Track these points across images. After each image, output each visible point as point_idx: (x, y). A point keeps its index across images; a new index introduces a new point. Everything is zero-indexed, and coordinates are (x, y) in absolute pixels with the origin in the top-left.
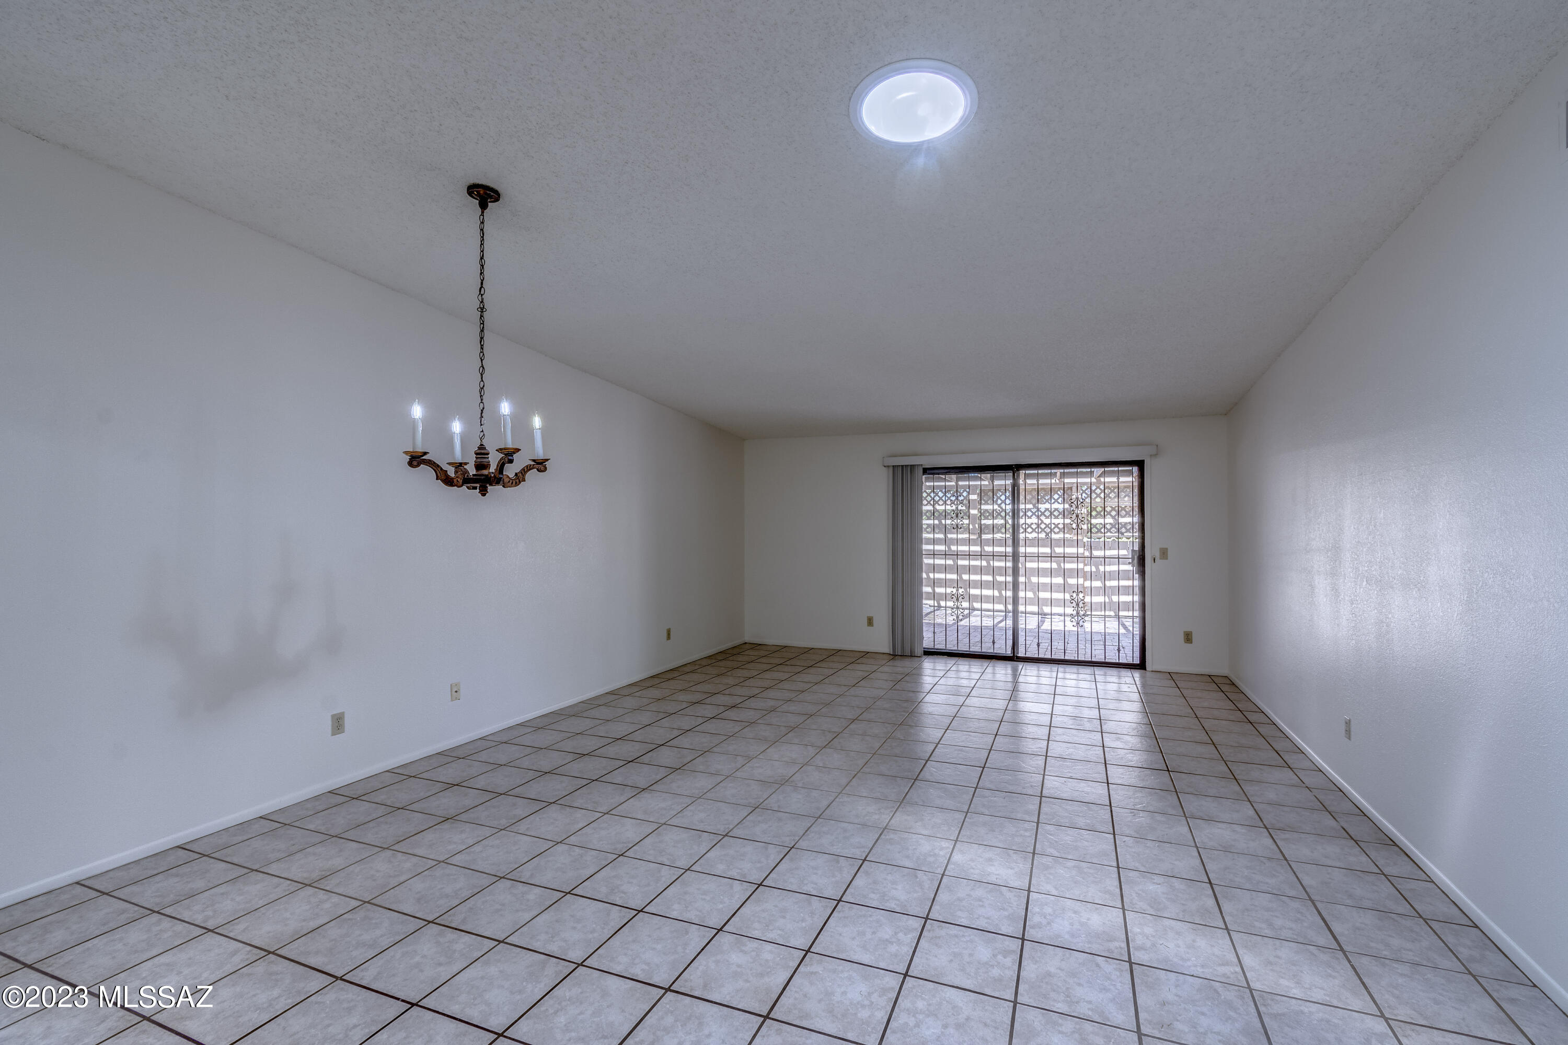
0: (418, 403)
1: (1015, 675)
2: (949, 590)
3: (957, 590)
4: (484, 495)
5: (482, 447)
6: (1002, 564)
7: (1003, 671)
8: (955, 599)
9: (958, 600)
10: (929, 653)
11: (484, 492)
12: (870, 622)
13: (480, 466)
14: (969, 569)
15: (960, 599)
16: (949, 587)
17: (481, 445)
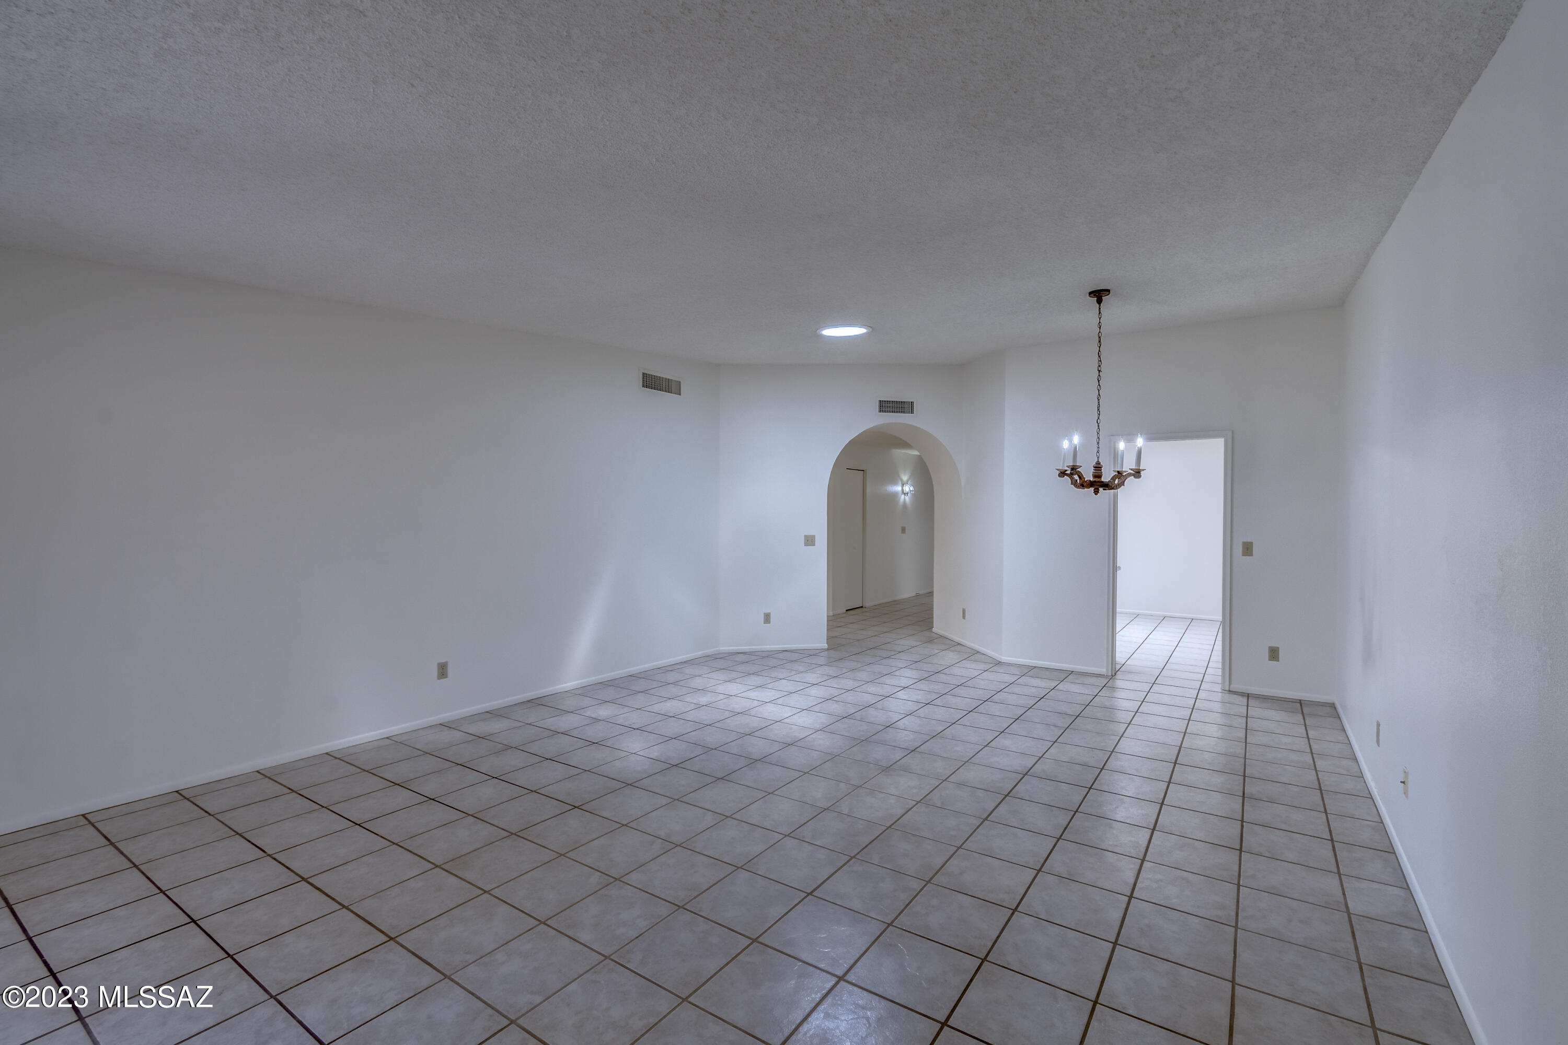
0: (1141, 435)
4: (1096, 494)
5: (1098, 463)
11: (1096, 492)
13: (1098, 476)
17: (1098, 461)
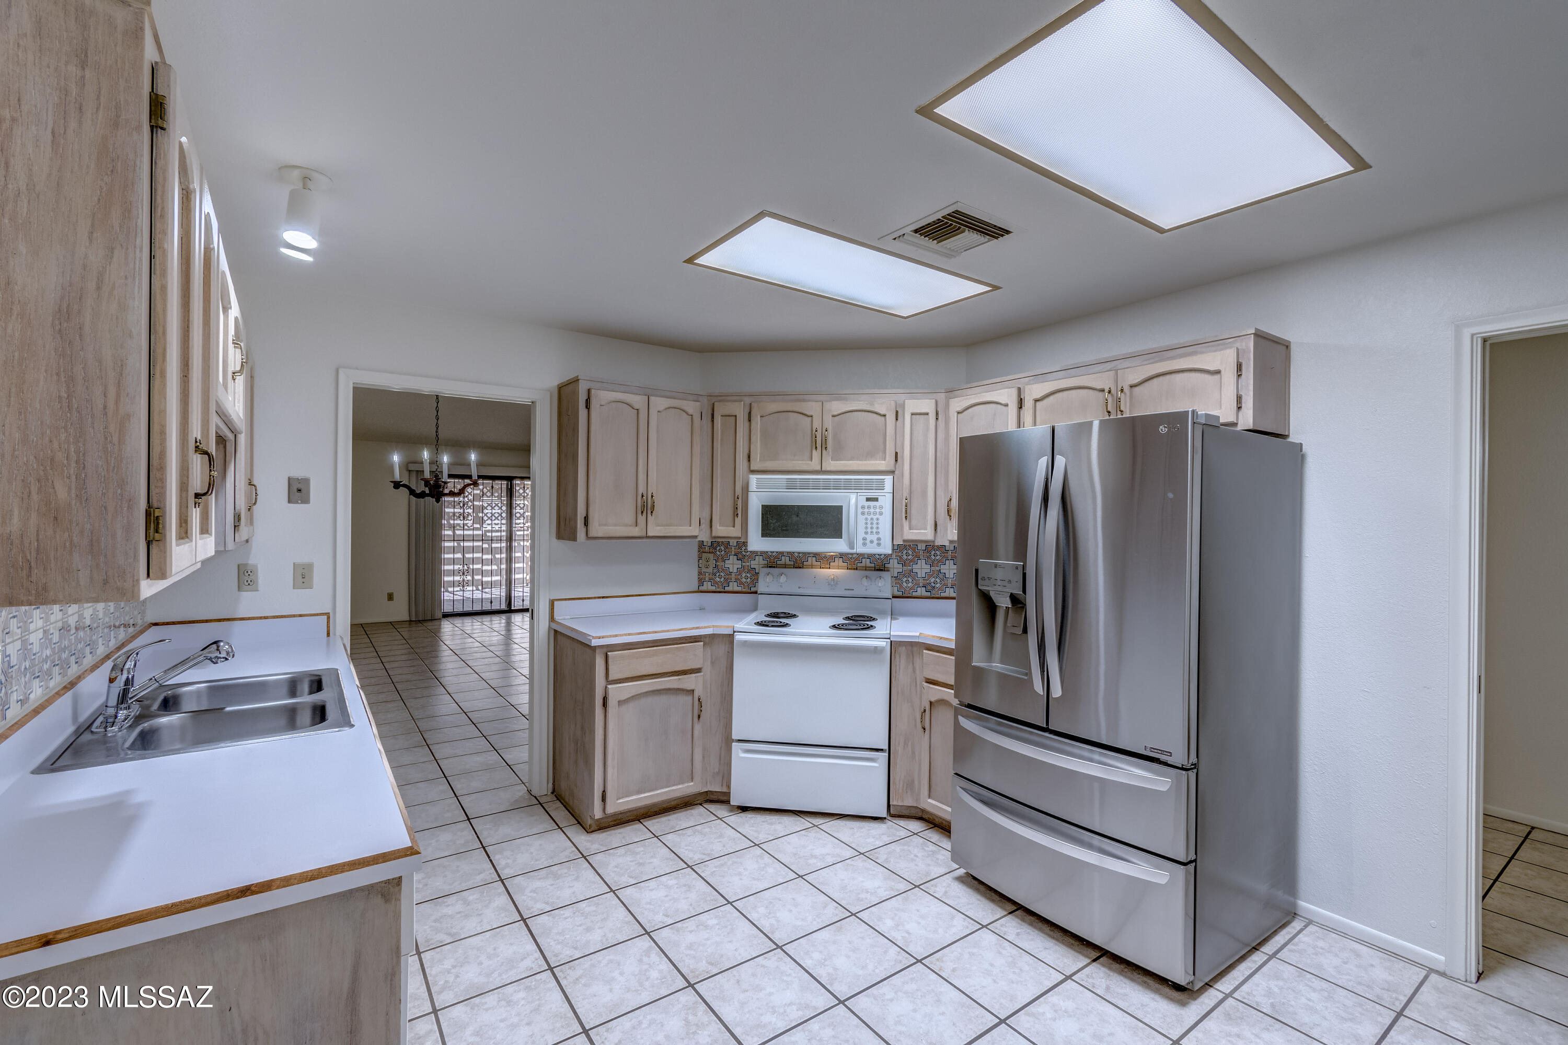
1: (509, 624)
2: (456, 567)
3: (463, 567)
6: (499, 545)
7: (498, 622)
8: (461, 574)
9: (463, 574)
10: (446, 616)
12: (390, 597)
14: (473, 550)
15: (466, 573)
16: (457, 564)
